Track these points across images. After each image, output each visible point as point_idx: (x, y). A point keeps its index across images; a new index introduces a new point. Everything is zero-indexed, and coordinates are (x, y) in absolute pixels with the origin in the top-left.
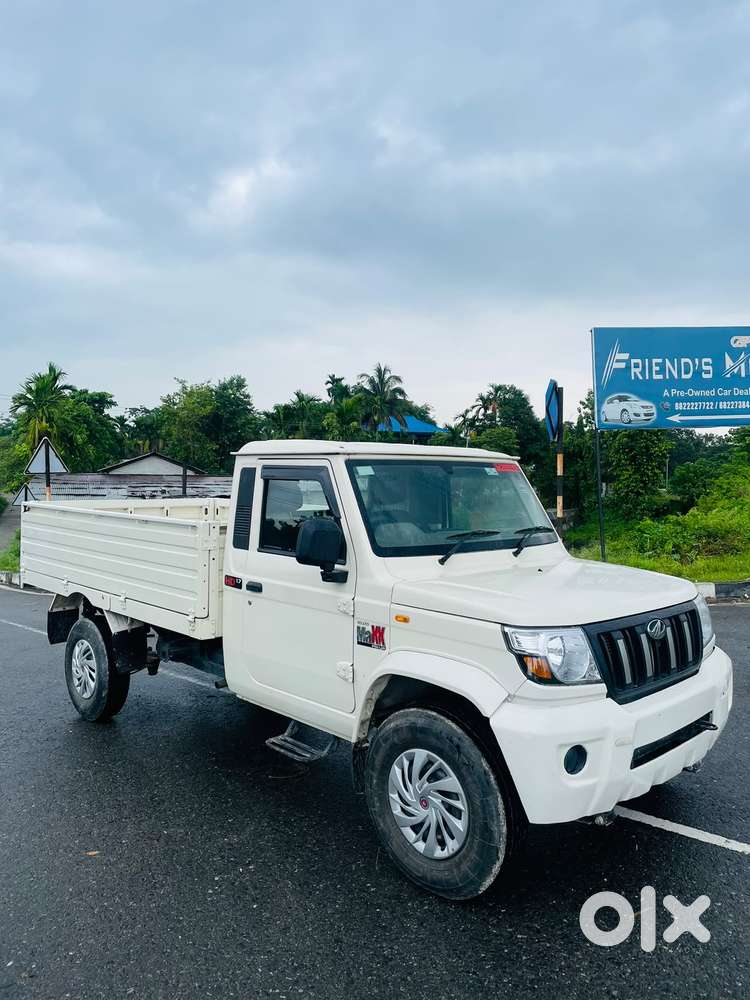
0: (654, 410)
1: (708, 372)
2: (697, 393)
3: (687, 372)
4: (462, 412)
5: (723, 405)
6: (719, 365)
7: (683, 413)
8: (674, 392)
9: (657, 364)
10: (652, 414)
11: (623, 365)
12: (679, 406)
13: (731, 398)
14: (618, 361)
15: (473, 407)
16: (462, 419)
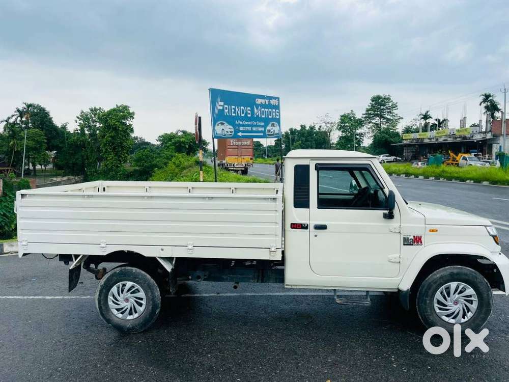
0: (233, 130)
1: (249, 114)
2: (246, 123)
3: (243, 113)
4: (6, 118)
5: (254, 129)
6: (252, 111)
7: (243, 132)
8: (239, 122)
9: (233, 108)
10: (232, 132)
11: (221, 108)
12: (241, 129)
13: (257, 126)
14: (220, 106)
15: (13, 116)
16: (5, 123)
